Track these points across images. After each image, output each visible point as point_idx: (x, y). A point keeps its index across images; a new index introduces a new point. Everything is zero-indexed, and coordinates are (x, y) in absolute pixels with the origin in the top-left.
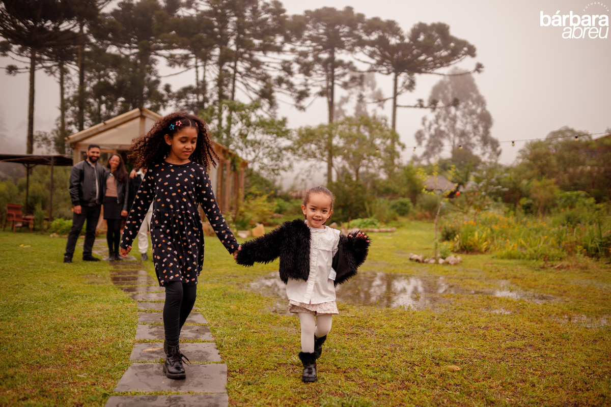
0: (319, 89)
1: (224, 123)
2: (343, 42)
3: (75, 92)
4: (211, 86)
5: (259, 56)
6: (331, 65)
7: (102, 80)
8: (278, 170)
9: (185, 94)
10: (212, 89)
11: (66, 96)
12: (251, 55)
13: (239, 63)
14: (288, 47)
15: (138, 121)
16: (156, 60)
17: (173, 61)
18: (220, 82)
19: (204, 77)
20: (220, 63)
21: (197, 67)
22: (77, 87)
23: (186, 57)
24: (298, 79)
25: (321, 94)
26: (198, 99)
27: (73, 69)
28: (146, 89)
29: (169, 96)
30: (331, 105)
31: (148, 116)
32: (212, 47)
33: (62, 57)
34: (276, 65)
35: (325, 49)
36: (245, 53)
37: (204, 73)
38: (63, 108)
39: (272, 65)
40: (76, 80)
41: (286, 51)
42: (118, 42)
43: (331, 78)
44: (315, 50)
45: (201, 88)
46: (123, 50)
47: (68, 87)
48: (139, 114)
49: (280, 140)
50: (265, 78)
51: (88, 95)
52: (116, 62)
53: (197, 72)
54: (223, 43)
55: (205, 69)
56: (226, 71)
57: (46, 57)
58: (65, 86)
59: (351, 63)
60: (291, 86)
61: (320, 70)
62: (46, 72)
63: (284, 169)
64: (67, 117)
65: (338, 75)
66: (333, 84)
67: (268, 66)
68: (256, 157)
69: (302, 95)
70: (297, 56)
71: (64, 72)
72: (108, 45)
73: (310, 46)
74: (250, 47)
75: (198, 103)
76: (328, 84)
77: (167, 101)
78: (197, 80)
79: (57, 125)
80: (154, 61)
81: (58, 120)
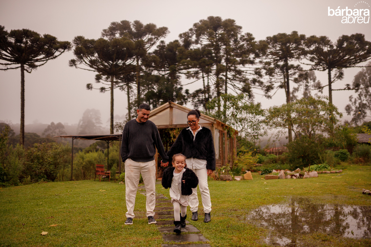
0: (279, 84)
1: (222, 109)
2: (293, 53)
3: (135, 99)
4: (213, 88)
5: (240, 67)
6: (286, 68)
7: (150, 90)
8: (257, 136)
9: (197, 94)
10: (213, 90)
11: (130, 101)
12: (235, 67)
13: (228, 73)
14: (257, 60)
15: (168, 110)
16: (180, 76)
17: (189, 76)
18: (218, 85)
19: (208, 83)
20: (217, 74)
21: (203, 77)
22: (136, 95)
23: (197, 73)
24: (265, 79)
25: (281, 87)
26: (205, 96)
27: (134, 86)
28: (175, 93)
29: (188, 96)
30: (288, 93)
31: (175, 106)
32: (211, 65)
33: (128, 80)
34: (251, 72)
35: (281, 59)
36: (231, 66)
37: (208, 80)
38: (130, 108)
39: (248, 72)
40: (136, 91)
41: (256, 63)
42: (157, 68)
43: (287, 76)
44: (274, 60)
45: (207, 90)
46: (161, 72)
47: (132, 96)
48: (169, 106)
49: (257, 117)
50: (245, 81)
51: (143, 100)
52: (157, 79)
53: (204, 80)
54: (218, 62)
55: (208, 78)
56: (221, 78)
57: (120, 81)
58: (130, 96)
59: (299, 65)
60: (261, 83)
61: (279, 72)
62: (120, 89)
63: (261, 135)
64: (132, 113)
65: (291, 74)
66: (288, 80)
67: (246, 73)
68: (243, 128)
69: (269, 88)
70: (264, 65)
71: (129, 88)
72: (152, 70)
73: (272, 58)
74: (234, 63)
75: (205, 99)
76: (285, 80)
77: (187, 99)
78: (204, 85)
79: (126, 118)
80: (178, 77)
81: (126, 115)
